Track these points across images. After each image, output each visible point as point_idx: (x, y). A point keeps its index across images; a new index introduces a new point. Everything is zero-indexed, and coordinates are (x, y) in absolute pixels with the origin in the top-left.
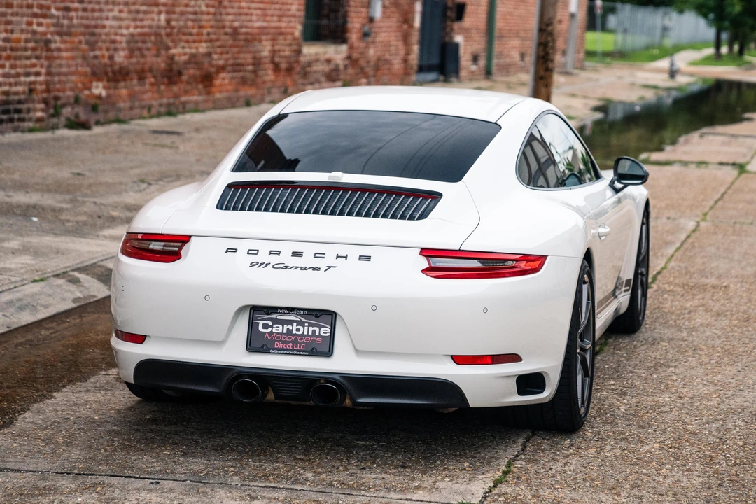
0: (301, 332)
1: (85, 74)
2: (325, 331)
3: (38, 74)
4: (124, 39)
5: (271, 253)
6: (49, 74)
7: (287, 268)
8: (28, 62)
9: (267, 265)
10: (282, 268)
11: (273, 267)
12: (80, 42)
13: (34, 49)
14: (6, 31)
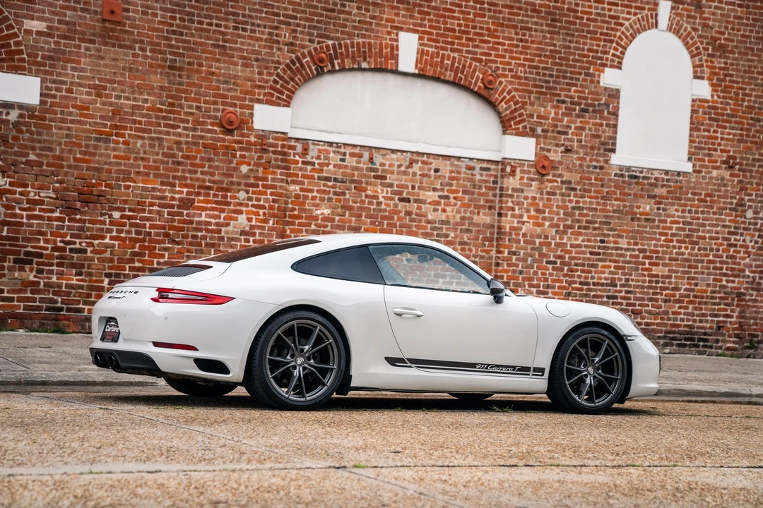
3: (728, 316)
6: (742, 317)
8: (716, 307)
14: (690, 284)
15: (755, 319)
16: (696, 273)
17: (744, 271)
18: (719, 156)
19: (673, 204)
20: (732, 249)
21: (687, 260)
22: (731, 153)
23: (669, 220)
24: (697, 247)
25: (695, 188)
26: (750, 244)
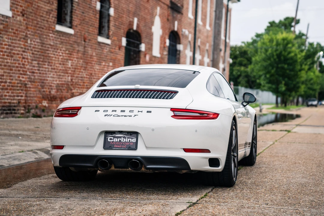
0: (124, 141)
1: (40, 98)
2: (134, 140)
3: (22, 96)
4: (55, 85)
5: (113, 111)
6: (26, 96)
7: (119, 116)
8: (18, 92)
9: (111, 115)
10: (117, 116)
11: (113, 116)
12: (38, 85)
13: (20, 87)
14: (10, 79)
15: (30, 97)
16: (12, 73)
17: (26, 72)
18: (20, 9)
19: (5, 34)
20: (24, 60)
21: (10, 66)
22: (23, 8)
23: (4, 43)
24: (13, 59)
25: (12, 26)
26: (29, 57)
